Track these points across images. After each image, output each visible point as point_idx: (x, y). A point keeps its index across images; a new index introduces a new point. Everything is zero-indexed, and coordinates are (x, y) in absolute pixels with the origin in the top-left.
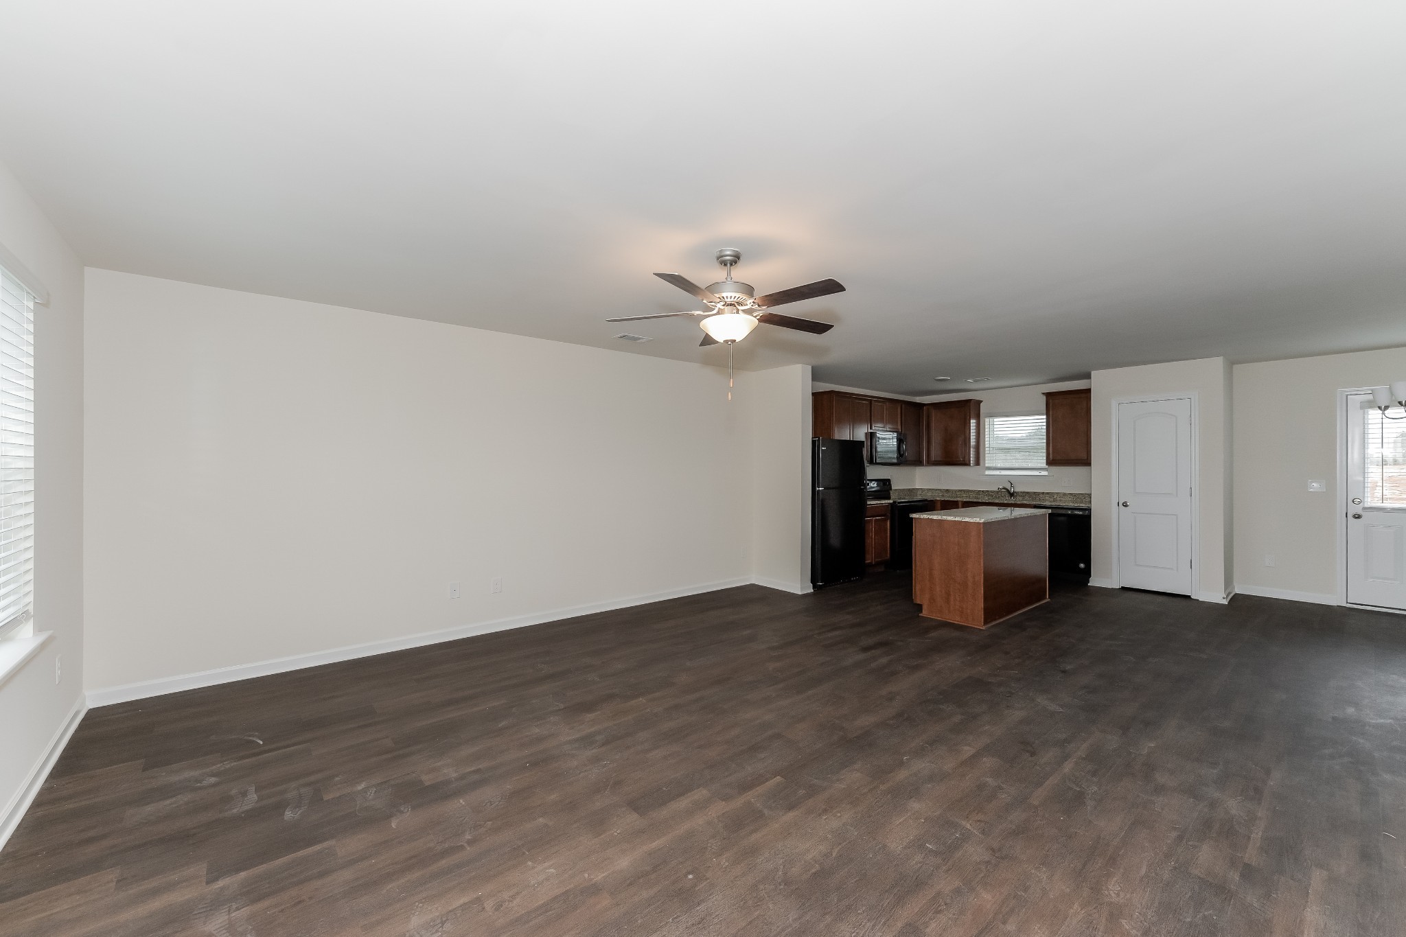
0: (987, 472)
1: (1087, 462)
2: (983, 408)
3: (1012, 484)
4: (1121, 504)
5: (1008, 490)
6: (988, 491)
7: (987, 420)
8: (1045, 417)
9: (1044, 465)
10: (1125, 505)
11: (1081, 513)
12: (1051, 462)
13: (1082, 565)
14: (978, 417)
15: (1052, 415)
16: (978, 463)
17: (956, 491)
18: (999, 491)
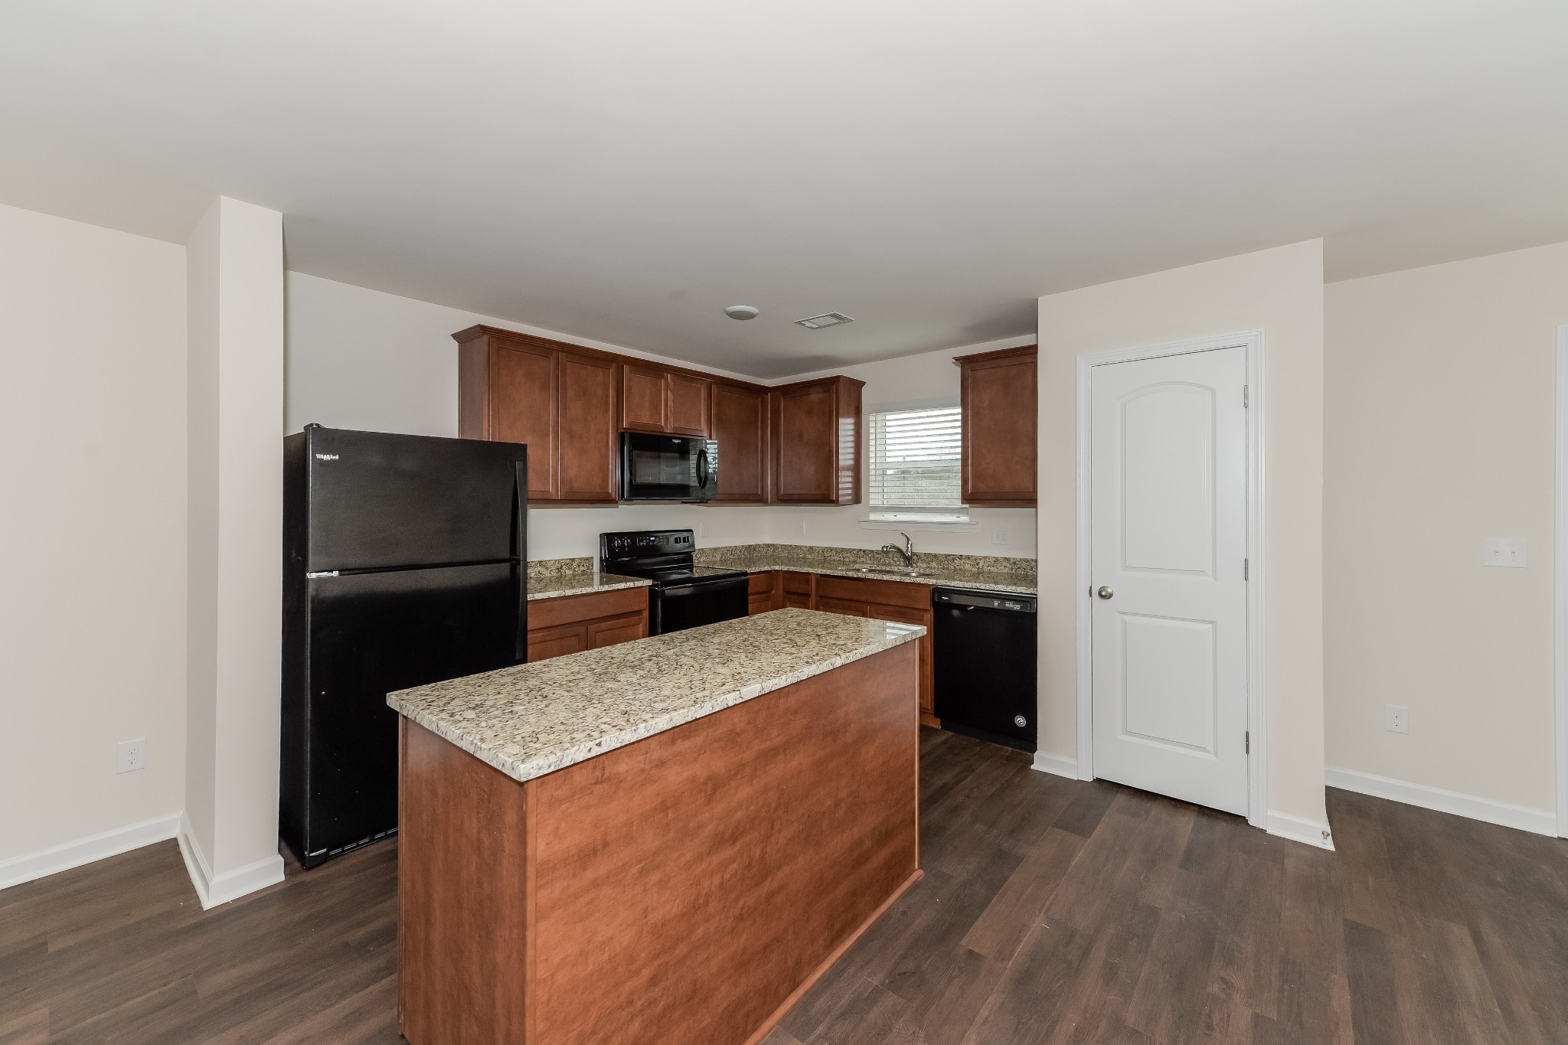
0: (873, 517)
1: (1028, 499)
2: (867, 396)
3: (908, 539)
4: (1095, 592)
5: (899, 550)
6: (872, 551)
7: (872, 418)
8: (959, 410)
9: (958, 504)
10: (1104, 595)
11: (1017, 607)
12: (972, 497)
13: (1020, 721)
14: (857, 412)
15: (973, 402)
16: (857, 499)
17: (824, 550)
18: (885, 552)
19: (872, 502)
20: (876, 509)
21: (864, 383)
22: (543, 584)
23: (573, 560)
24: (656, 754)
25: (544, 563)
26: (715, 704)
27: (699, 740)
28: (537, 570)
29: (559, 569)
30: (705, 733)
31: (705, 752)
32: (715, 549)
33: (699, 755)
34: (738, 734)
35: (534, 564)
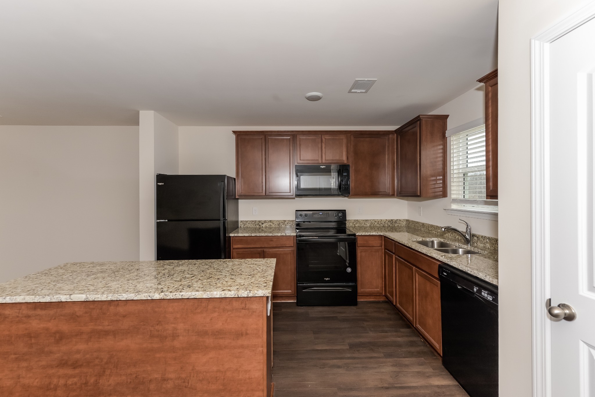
0: (454, 206)
9: (485, 198)
16: (445, 194)
19: (453, 197)
20: (455, 201)
21: (447, 116)
22: (271, 230)
23: (285, 221)
24: (25, 312)
25: (272, 221)
26: (52, 298)
27: (52, 312)
28: (269, 224)
29: (279, 224)
30: (55, 310)
31: (55, 319)
32: (366, 220)
33: (51, 319)
34: (77, 316)
35: (268, 221)
